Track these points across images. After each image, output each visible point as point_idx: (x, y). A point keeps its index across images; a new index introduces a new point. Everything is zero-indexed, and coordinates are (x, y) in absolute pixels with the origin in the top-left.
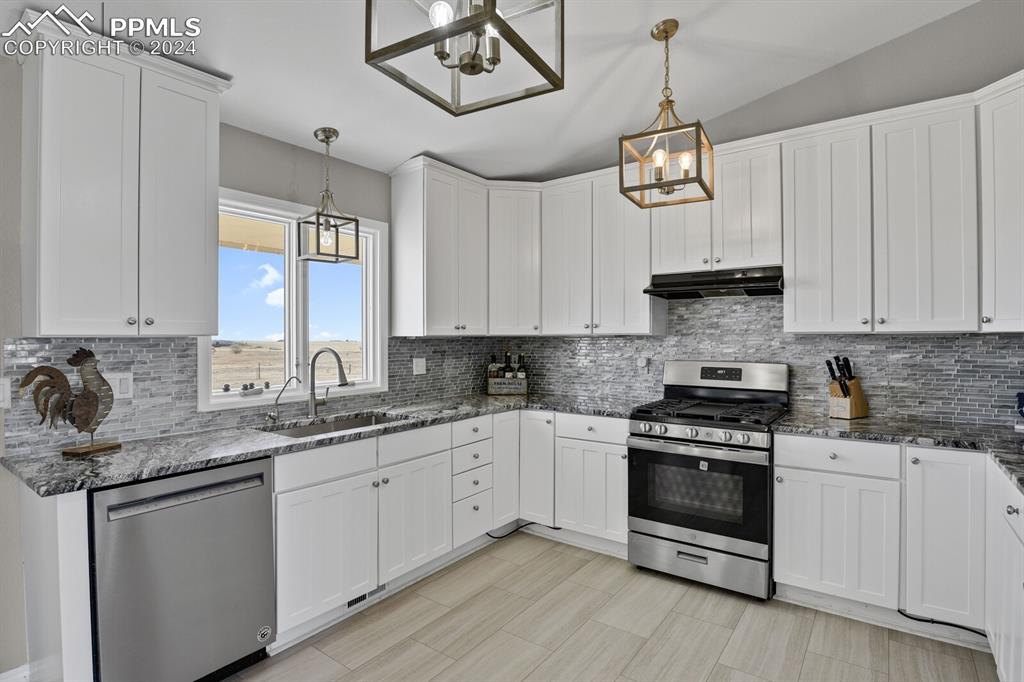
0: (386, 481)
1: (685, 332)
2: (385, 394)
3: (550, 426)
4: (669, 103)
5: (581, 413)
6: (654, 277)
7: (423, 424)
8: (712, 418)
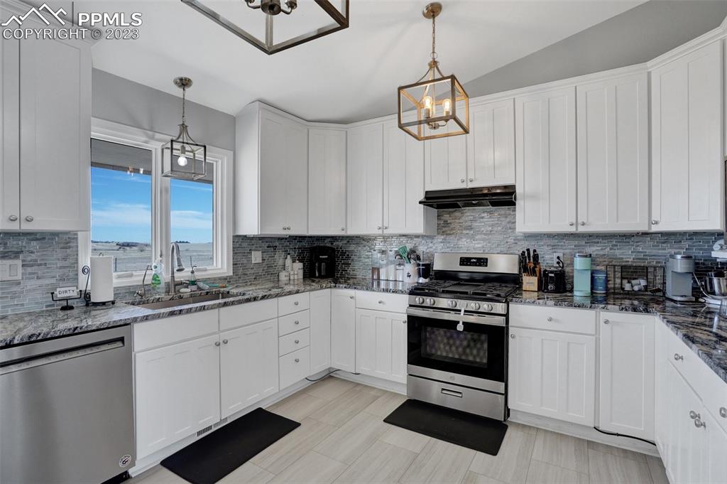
0: (225, 342)
1: (448, 232)
2: (231, 277)
3: (353, 301)
4: (434, 64)
5: (373, 290)
6: (427, 192)
7: (255, 299)
8: (466, 293)
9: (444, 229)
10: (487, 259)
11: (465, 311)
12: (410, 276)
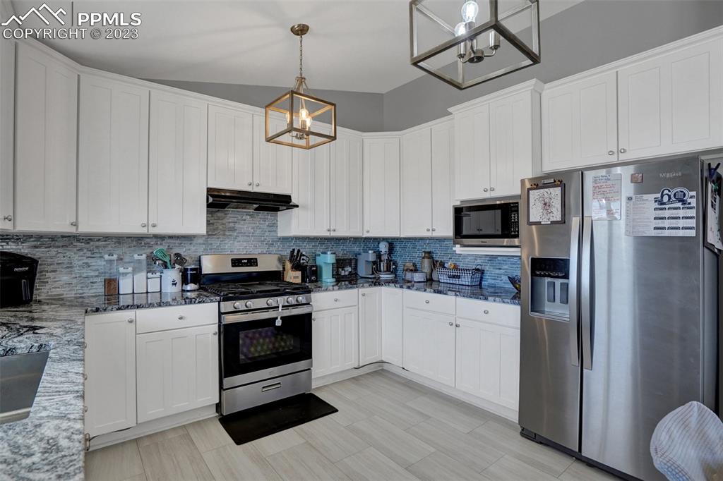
3: (133, 325)
5: (170, 305)
6: (209, 190)
10: (256, 259)
11: (283, 307)
12: (175, 284)
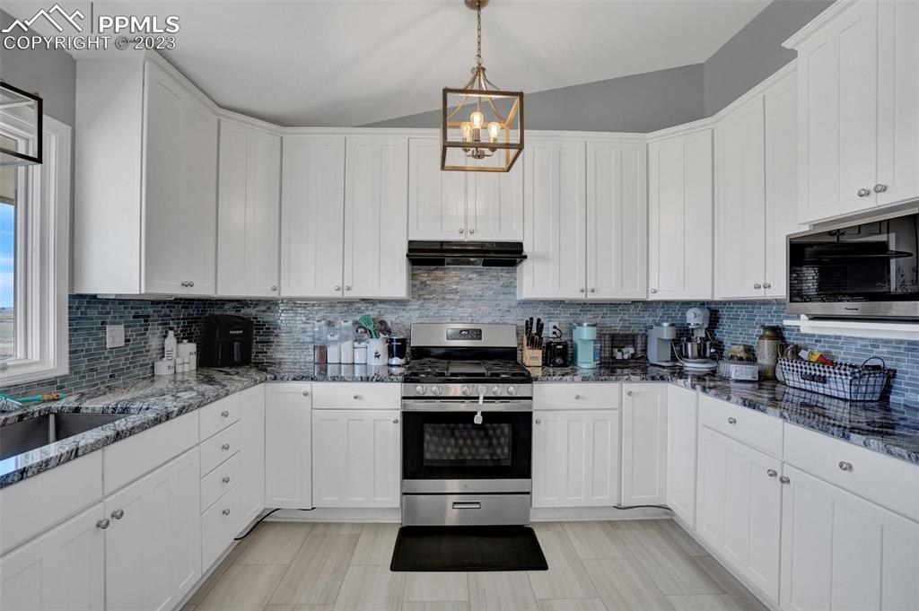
0: (118, 515)
1: (427, 297)
3: (307, 399)
4: (481, 70)
5: (345, 381)
6: (410, 242)
7: (168, 417)
8: (483, 375)
9: (421, 293)
10: (480, 331)
11: (485, 398)
12: (378, 356)
